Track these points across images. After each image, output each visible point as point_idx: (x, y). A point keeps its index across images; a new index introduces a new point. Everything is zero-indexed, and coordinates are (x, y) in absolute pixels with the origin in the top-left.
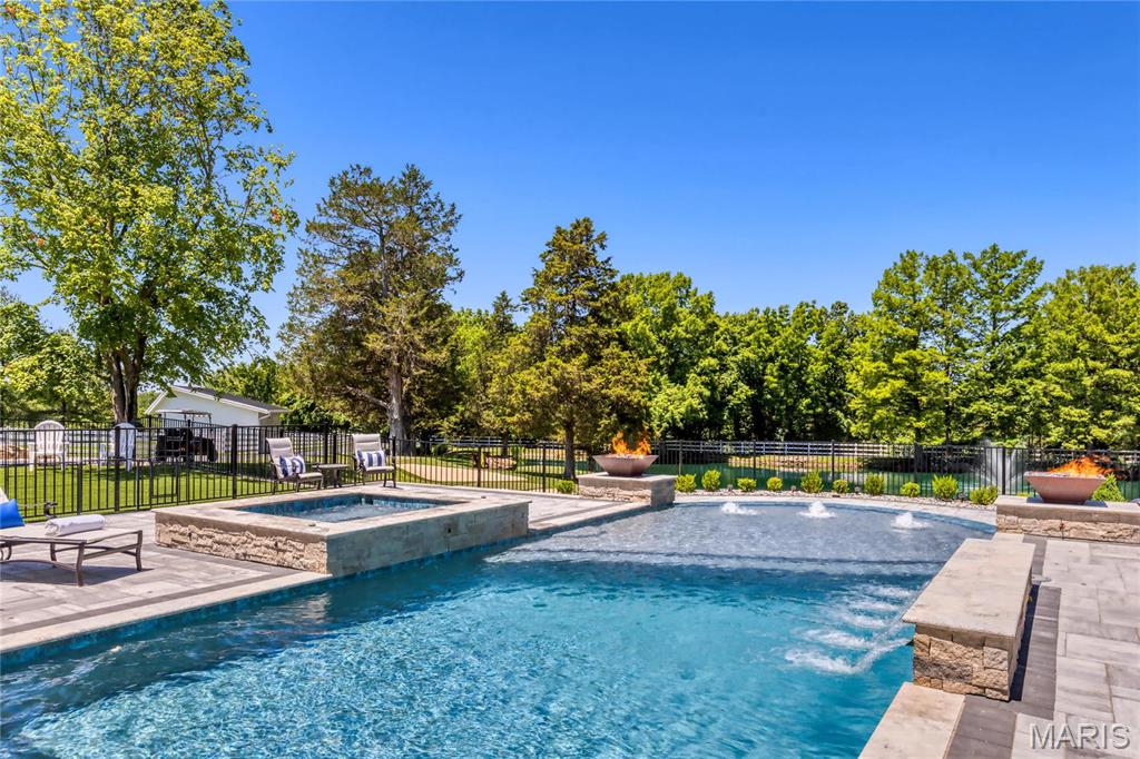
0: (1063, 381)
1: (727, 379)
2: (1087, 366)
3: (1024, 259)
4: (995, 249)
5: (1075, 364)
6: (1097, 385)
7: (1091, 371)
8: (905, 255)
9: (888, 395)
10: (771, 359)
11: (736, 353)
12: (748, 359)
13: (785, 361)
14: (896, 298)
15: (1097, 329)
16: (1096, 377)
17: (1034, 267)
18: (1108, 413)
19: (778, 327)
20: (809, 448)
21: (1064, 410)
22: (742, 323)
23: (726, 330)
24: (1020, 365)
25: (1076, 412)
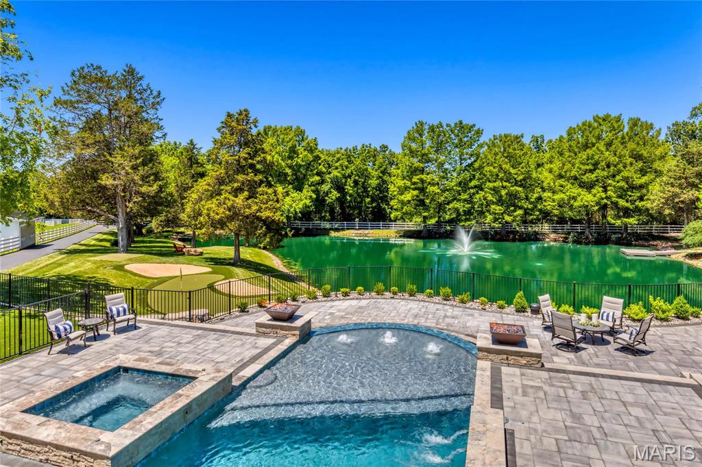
0: (492, 192)
1: (325, 187)
2: (502, 185)
3: (475, 129)
4: (461, 122)
5: (498, 184)
6: (507, 194)
7: (504, 187)
8: (418, 123)
9: (410, 199)
10: (350, 176)
11: (330, 173)
12: (337, 176)
13: (357, 178)
14: (414, 146)
15: (506, 167)
16: (506, 191)
17: (479, 133)
18: (512, 208)
19: (353, 159)
21: (493, 207)
22: (334, 156)
23: (325, 160)
24: (472, 184)
25: (498, 208)
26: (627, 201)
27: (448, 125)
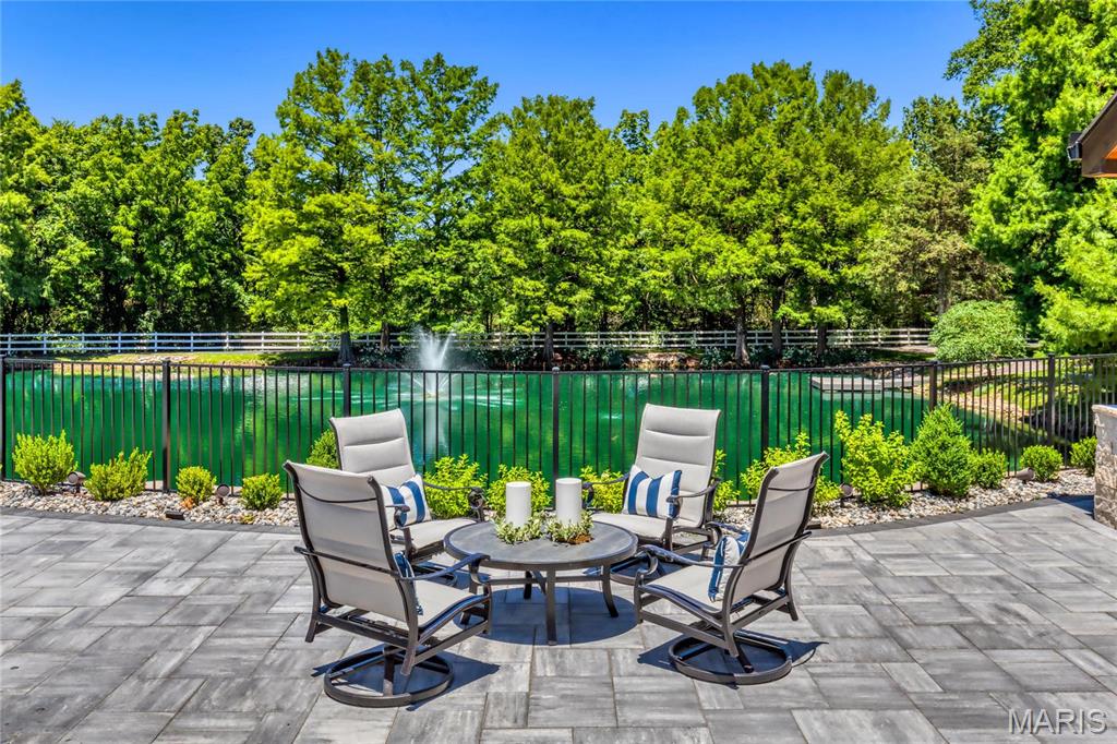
0: (515, 244)
1: (47, 228)
2: (542, 225)
3: (474, 78)
4: (439, 61)
5: (530, 222)
6: (553, 249)
7: (548, 232)
8: (324, 54)
9: (296, 259)
10: (128, 199)
11: (65, 187)
12: (84, 197)
13: (147, 202)
14: (309, 115)
15: (552, 177)
16: (551, 239)
17: (486, 91)
18: (565, 285)
19: (137, 148)
20: (192, 341)
21: (518, 281)
22: (78, 139)
23: (46, 147)
24: (465, 223)
25: (530, 284)
26: (824, 266)
27: (404, 66)
